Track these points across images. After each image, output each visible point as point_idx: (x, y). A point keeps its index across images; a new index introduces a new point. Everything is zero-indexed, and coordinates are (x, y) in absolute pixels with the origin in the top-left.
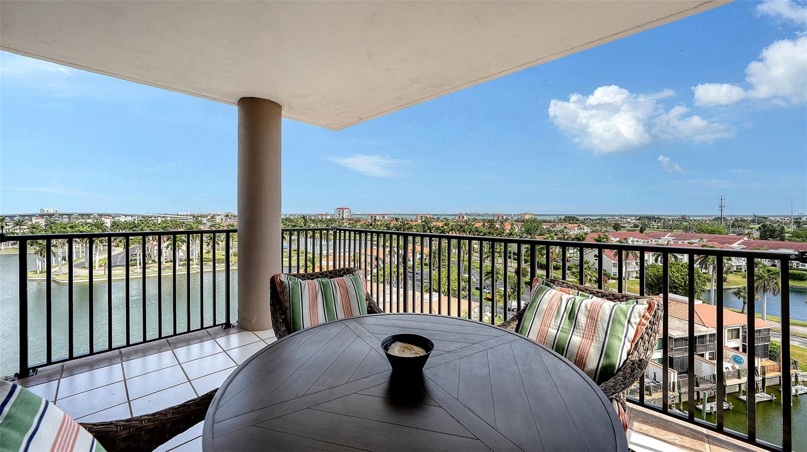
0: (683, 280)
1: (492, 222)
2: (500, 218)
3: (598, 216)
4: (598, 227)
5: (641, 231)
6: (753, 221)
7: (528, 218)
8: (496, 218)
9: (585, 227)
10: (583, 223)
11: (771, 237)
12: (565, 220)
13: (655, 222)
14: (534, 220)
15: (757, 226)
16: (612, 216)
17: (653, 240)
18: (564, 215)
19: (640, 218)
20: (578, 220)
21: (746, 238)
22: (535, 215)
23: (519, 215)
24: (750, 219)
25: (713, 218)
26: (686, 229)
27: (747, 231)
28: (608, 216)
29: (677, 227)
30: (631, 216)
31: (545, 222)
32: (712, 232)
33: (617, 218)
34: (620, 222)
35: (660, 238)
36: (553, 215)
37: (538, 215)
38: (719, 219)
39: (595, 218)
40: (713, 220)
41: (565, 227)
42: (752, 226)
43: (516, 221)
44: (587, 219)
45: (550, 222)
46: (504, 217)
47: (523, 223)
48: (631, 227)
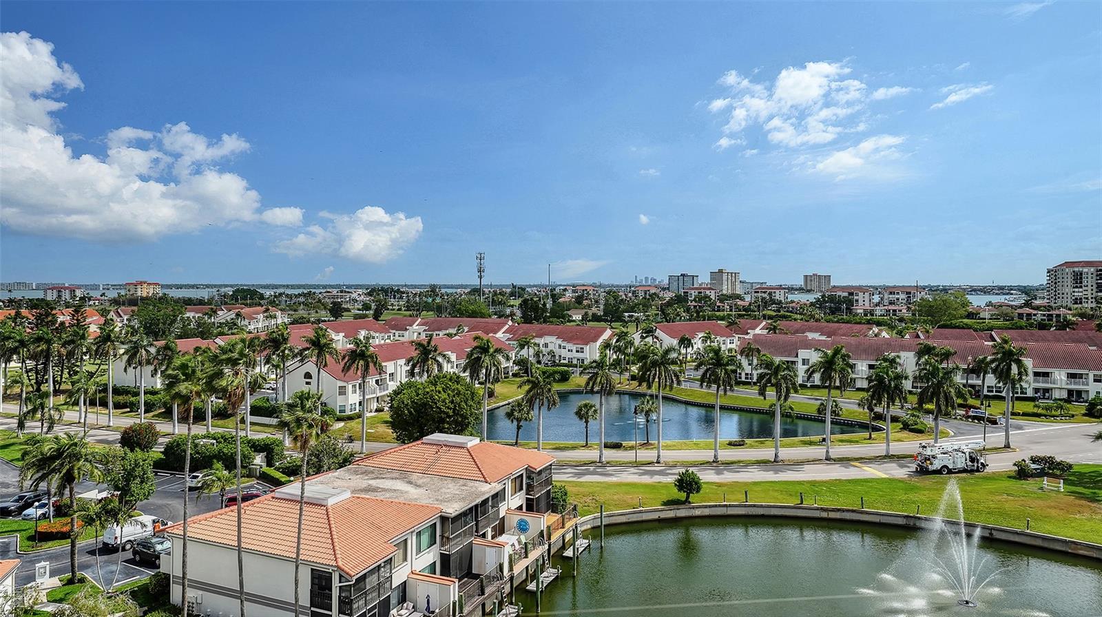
0: (452, 406)
1: (43, 309)
2: (66, 295)
3: (299, 287)
4: (302, 312)
5: (376, 317)
6: (512, 294)
7: (144, 295)
8: (51, 296)
9: (279, 314)
10: (272, 303)
11: (537, 319)
12: (234, 297)
13: (394, 298)
14: (164, 299)
15: (517, 302)
16: (324, 287)
17: (397, 334)
18: (231, 286)
19: (372, 291)
20: (262, 297)
21: (510, 323)
22: (163, 286)
23: (121, 286)
24: (509, 290)
25: (469, 290)
26: (439, 310)
27: (508, 311)
28: (318, 287)
29: (428, 307)
30: (357, 287)
31: (188, 302)
32: (473, 314)
33: (335, 292)
34: (339, 300)
35: (406, 330)
36: (208, 286)
37: (170, 287)
38: (476, 291)
39: (297, 292)
40: (469, 293)
41: (238, 315)
42: (512, 302)
43: (116, 302)
44: (280, 295)
45: (201, 302)
46: (79, 293)
47: (135, 308)
48: (359, 310)
